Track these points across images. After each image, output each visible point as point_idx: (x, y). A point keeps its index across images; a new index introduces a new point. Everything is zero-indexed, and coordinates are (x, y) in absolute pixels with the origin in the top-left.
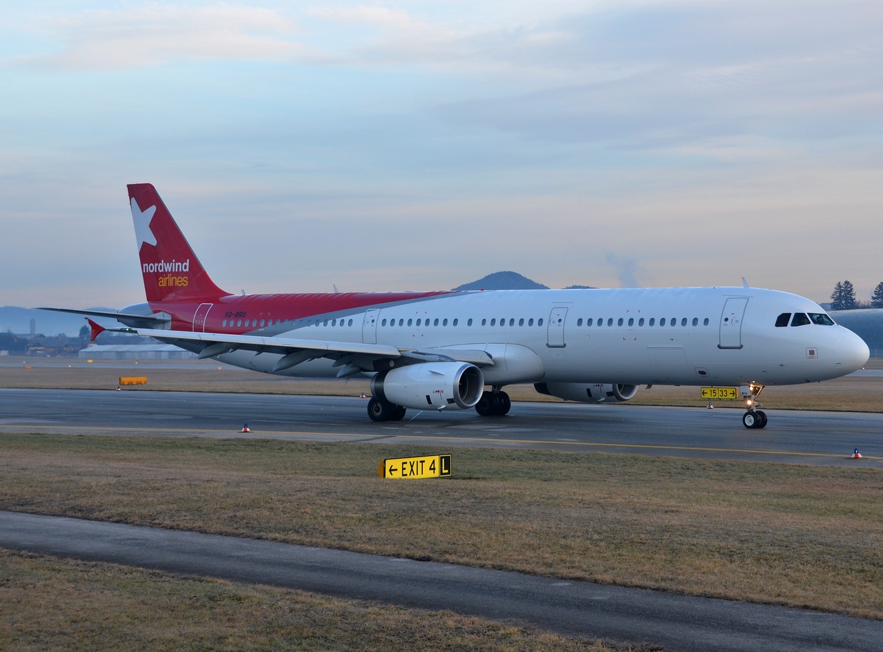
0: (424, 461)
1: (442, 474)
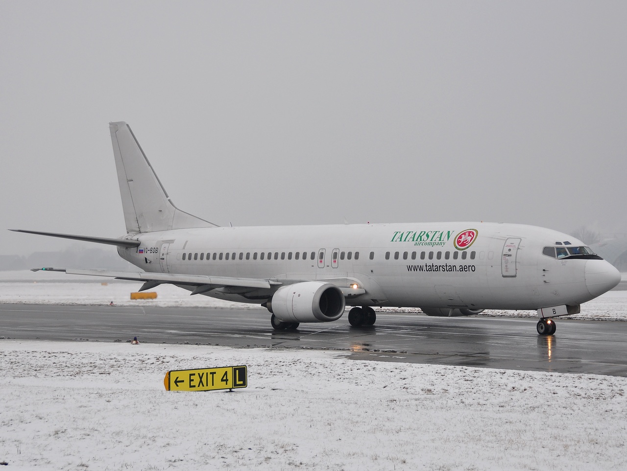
0: (215, 373)
1: (235, 385)
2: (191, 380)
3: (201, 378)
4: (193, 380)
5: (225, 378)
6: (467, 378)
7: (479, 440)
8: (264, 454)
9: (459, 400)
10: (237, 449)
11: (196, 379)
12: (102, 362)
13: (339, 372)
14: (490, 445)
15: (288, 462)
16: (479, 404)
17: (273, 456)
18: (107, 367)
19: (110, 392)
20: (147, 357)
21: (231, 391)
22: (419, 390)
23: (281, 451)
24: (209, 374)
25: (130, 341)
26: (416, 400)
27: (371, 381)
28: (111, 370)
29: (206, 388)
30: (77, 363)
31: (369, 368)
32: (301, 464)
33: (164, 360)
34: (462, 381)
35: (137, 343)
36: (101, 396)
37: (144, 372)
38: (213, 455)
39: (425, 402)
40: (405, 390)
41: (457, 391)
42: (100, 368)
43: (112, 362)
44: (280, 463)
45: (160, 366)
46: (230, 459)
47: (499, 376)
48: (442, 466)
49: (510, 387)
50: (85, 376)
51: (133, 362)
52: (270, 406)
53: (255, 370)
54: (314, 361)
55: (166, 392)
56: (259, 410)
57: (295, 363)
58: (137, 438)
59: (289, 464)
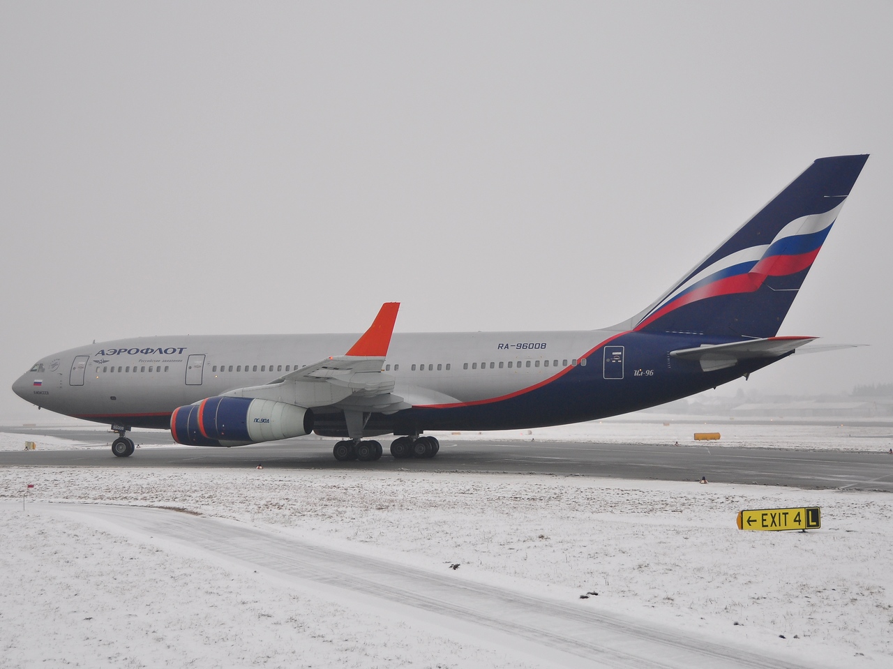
0: (787, 513)
1: (809, 526)
2: (763, 520)
3: (773, 518)
4: (765, 520)
5: (797, 519)
8: (849, 596)
10: (820, 588)
11: (769, 520)
12: (672, 500)
15: (875, 604)
17: (858, 598)
18: (678, 505)
19: (686, 529)
20: (716, 496)
21: (804, 532)
23: (866, 593)
24: (781, 514)
25: (698, 481)
28: (682, 508)
29: (778, 528)
30: (649, 501)
33: (734, 500)
35: (705, 483)
36: (678, 533)
37: (715, 510)
38: (796, 593)
42: (671, 506)
43: (683, 500)
44: (867, 605)
45: (731, 505)
46: (814, 599)
50: (659, 513)
51: (703, 501)
52: (850, 548)
53: (827, 512)
54: (888, 503)
55: (740, 530)
56: (838, 551)
57: (868, 505)
58: (719, 573)
59: (877, 606)
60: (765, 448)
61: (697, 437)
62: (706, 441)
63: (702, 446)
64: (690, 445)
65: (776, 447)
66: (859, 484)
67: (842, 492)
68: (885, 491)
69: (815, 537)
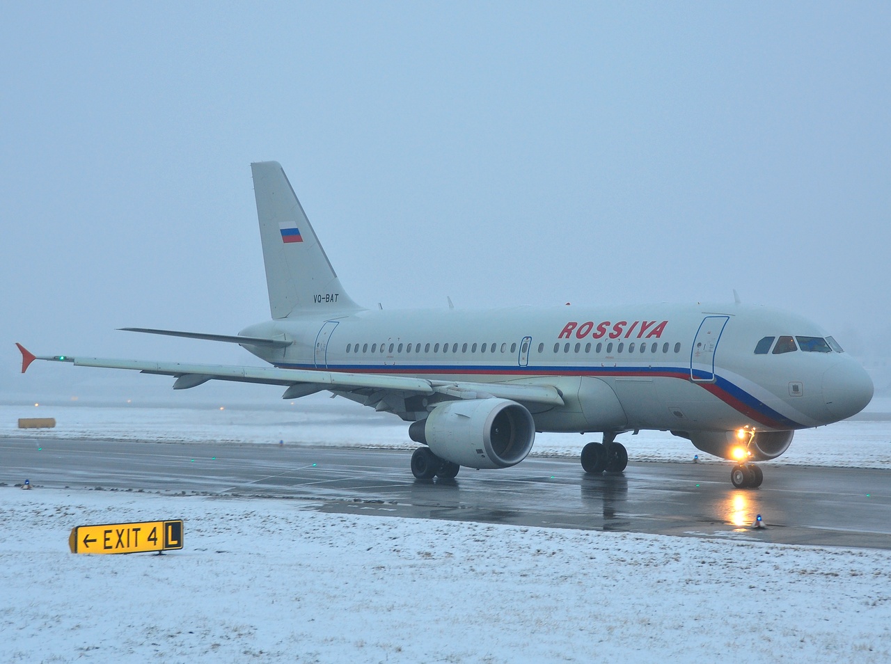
0: (139, 529)
2: (106, 539)
3: (120, 536)
4: (108, 539)
5: (153, 537)
6: (477, 538)
7: (497, 620)
8: (210, 640)
9: (467, 567)
10: (173, 632)
11: (113, 538)
13: (307, 528)
14: (512, 627)
15: (243, 650)
16: (494, 572)
17: (222, 642)
20: (44, 507)
21: (160, 554)
22: (414, 553)
23: (233, 635)
24: (131, 532)
26: (411, 567)
27: (350, 541)
29: (126, 550)
31: (347, 523)
32: (261, 652)
33: (68, 512)
34: (471, 542)
35: (29, 488)
37: (41, 527)
38: (140, 640)
39: (423, 570)
40: (395, 553)
41: (464, 555)
44: (232, 651)
45: (63, 519)
46: (164, 647)
47: (519, 535)
48: (449, 654)
49: (533, 550)
51: (25, 514)
52: (217, 575)
53: (194, 526)
54: (272, 513)
55: (72, 555)
56: (202, 579)
57: (247, 516)
58: (35, 617)
59: (245, 653)
60: (117, 440)
61: (23, 424)
62: (35, 429)
63: (29, 437)
64: (11, 435)
65: (132, 438)
66: (238, 488)
67: (215, 498)
68: (270, 497)
69: (173, 561)
